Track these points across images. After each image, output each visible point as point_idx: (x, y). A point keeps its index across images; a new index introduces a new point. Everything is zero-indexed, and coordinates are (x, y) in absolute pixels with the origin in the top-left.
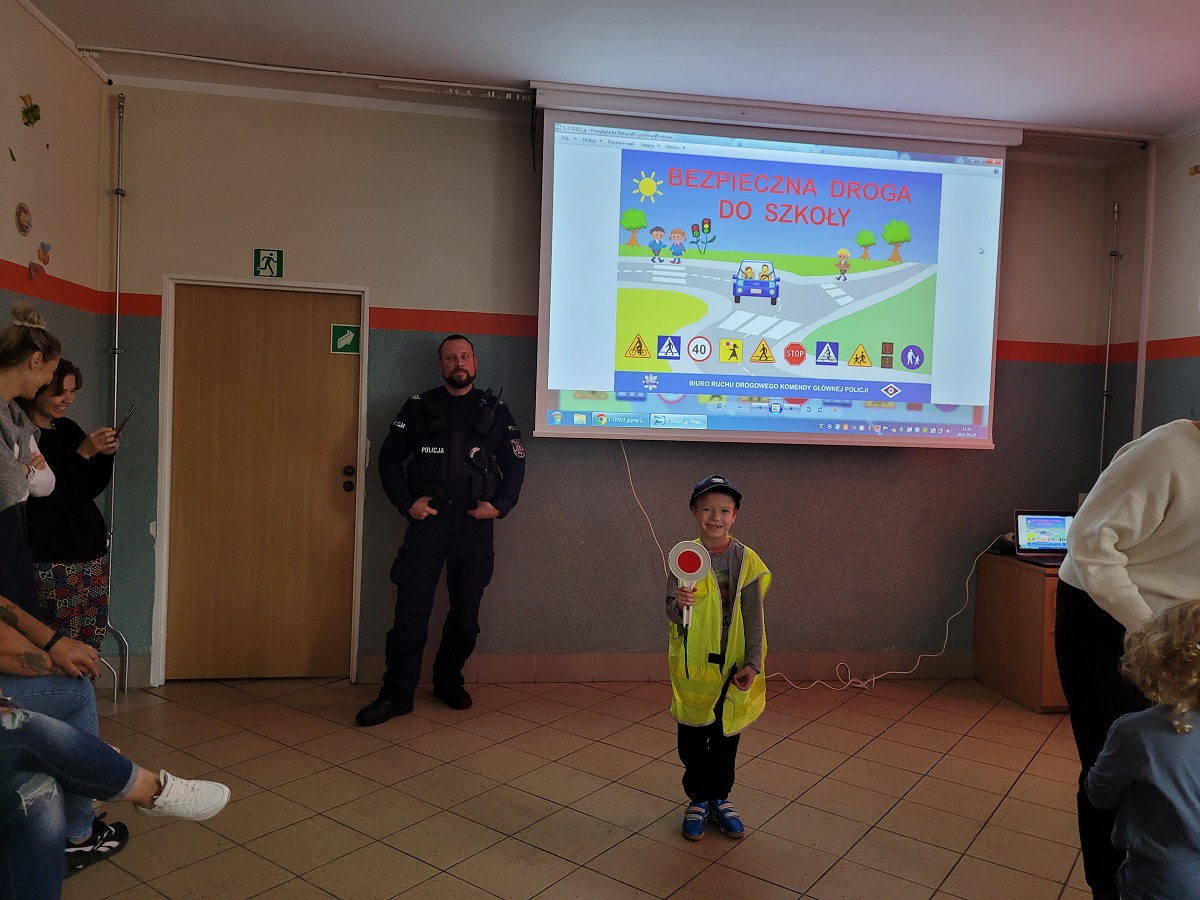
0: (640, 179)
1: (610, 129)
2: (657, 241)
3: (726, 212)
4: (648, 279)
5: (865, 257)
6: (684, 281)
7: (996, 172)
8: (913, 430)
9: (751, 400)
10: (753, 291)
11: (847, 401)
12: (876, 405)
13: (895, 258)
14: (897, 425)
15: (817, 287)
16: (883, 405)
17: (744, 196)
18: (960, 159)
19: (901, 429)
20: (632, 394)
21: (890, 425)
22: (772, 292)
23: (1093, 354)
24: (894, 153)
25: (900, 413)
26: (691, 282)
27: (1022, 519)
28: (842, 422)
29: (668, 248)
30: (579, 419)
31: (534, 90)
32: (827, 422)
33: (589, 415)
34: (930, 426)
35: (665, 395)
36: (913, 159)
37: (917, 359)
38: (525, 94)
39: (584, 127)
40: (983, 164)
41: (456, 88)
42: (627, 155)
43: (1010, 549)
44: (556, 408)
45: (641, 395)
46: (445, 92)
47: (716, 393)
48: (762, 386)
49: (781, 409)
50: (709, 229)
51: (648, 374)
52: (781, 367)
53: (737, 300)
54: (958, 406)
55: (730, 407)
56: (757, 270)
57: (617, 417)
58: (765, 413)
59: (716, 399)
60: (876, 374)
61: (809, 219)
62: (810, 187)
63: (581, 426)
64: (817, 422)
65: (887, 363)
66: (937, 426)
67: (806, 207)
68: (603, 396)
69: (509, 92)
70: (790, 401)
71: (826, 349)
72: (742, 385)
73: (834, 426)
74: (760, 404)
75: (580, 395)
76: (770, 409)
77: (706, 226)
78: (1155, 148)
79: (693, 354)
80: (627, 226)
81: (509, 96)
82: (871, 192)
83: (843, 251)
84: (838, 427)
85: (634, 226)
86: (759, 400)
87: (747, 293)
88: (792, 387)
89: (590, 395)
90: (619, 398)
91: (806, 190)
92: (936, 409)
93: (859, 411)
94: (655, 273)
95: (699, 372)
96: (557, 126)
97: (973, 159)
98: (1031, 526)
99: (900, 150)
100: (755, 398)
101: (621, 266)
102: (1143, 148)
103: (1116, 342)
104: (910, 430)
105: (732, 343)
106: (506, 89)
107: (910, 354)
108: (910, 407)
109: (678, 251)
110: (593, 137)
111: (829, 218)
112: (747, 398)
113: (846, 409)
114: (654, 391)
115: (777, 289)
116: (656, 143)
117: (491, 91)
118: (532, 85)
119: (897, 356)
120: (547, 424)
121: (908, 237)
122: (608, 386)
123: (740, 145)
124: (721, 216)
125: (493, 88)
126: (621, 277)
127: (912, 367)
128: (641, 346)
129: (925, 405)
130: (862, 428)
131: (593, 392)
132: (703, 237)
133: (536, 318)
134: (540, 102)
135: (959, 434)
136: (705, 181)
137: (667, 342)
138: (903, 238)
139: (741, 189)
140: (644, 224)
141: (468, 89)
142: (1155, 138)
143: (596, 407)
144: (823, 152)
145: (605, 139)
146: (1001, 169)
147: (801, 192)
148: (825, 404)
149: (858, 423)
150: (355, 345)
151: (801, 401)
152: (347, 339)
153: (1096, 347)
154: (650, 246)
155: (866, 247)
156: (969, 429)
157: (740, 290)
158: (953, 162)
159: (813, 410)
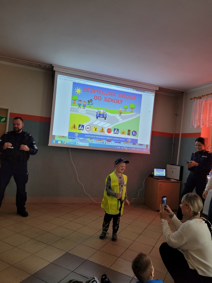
0: (77, 89)
1: (70, 77)
2: (80, 103)
3: (96, 98)
4: (77, 111)
5: (125, 111)
6: (85, 113)
7: (153, 95)
8: (134, 149)
9: (99, 140)
10: (101, 116)
11: (120, 142)
12: (126, 143)
13: (132, 112)
14: (130, 148)
15: (115, 116)
16: (128, 143)
17: (100, 95)
18: (146, 92)
19: (131, 149)
20: (72, 137)
21: (129, 148)
22: (105, 117)
23: (171, 135)
24: (133, 89)
25: (131, 145)
26: (87, 113)
27: (155, 169)
28: (119, 146)
29: (82, 105)
30: (59, 142)
31: (53, 67)
32: (115, 146)
33: (62, 141)
34: (137, 148)
35: (80, 138)
36: (136, 91)
37: (135, 134)
38: (51, 67)
39: (65, 76)
40: (151, 93)
41: (34, 63)
42: (74, 83)
43: (152, 176)
44: (54, 139)
45: (74, 138)
46: (32, 64)
47: (91, 138)
48: (101, 137)
49: (106, 143)
50: (92, 102)
51: (76, 133)
52: (106, 133)
53: (97, 118)
54: (143, 144)
55: (94, 142)
56: (102, 112)
57: (68, 142)
58: (102, 143)
59: (91, 140)
60: (126, 136)
61: (114, 102)
62: (114, 95)
63: (59, 144)
64: (113, 146)
65: (129, 134)
66: (139, 148)
67: (113, 99)
68: (65, 137)
69: (47, 66)
70: (108, 141)
71: (116, 130)
72: (97, 137)
73: (117, 147)
74: (101, 141)
75: (60, 137)
76: (103, 143)
77: (91, 101)
78: (184, 93)
79: (87, 129)
80: (73, 99)
81: (47, 67)
82: (127, 97)
83: (121, 109)
84: (118, 147)
85: (75, 99)
86: (101, 140)
87: (99, 117)
88: (108, 138)
89: (62, 137)
90: (69, 138)
91: (113, 95)
92: (138, 145)
93: (122, 144)
94: (79, 110)
95: (87, 133)
96: (58, 75)
97: (149, 92)
98: (157, 171)
99: (134, 89)
100: (100, 140)
101: (71, 108)
102: (183, 93)
103: (176, 133)
104: (133, 149)
105: (95, 127)
106: (47, 65)
107: (134, 133)
108: (133, 144)
109: (84, 106)
110: (66, 79)
111: (118, 102)
112: (98, 140)
113: (120, 144)
114: (77, 137)
115: (106, 116)
116: (81, 81)
117: (43, 65)
118: (53, 65)
119: (131, 133)
120: (51, 143)
121: (135, 107)
122: (67, 135)
123: (100, 84)
124: (95, 99)
125: (44, 65)
126: (71, 111)
127: (134, 135)
128: (75, 127)
129: (136, 144)
130: (123, 148)
131: (63, 136)
132: (90, 103)
133: (50, 118)
134: (54, 69)
135: (143, 151)
136: (91, 91)
137: (81, 126)
138: (133, 108)
139: (99, 93)
140: (77, 99)
141: (37, 64)
142: (185, 91)
143: (63, 140)
144: (117, 87)
145: (69, 79)
146: (154, 95)
147: (112, 95)
148: (115, 142)
149: (122, 147)
150: (6, 121)
151: (110, 141)
152: (3, 120)
153: (172, 134)
154: (78, 104)
155: (126, 109)
156: (145, 150)
157: (98, 116)
158: (144, 92)
159: (112, 143)
